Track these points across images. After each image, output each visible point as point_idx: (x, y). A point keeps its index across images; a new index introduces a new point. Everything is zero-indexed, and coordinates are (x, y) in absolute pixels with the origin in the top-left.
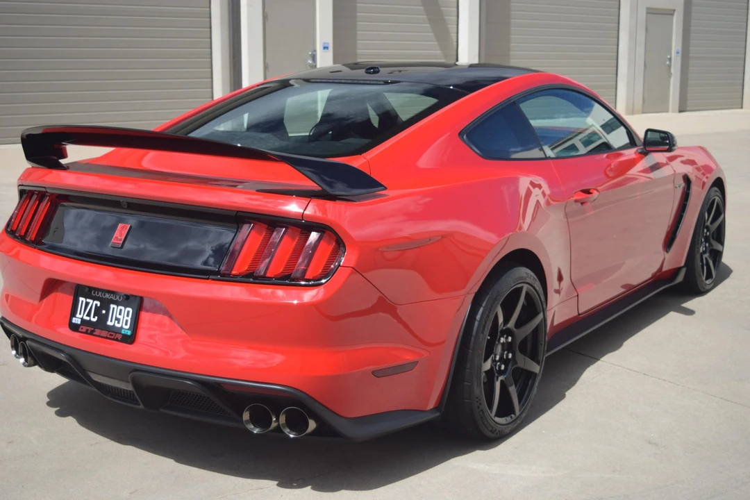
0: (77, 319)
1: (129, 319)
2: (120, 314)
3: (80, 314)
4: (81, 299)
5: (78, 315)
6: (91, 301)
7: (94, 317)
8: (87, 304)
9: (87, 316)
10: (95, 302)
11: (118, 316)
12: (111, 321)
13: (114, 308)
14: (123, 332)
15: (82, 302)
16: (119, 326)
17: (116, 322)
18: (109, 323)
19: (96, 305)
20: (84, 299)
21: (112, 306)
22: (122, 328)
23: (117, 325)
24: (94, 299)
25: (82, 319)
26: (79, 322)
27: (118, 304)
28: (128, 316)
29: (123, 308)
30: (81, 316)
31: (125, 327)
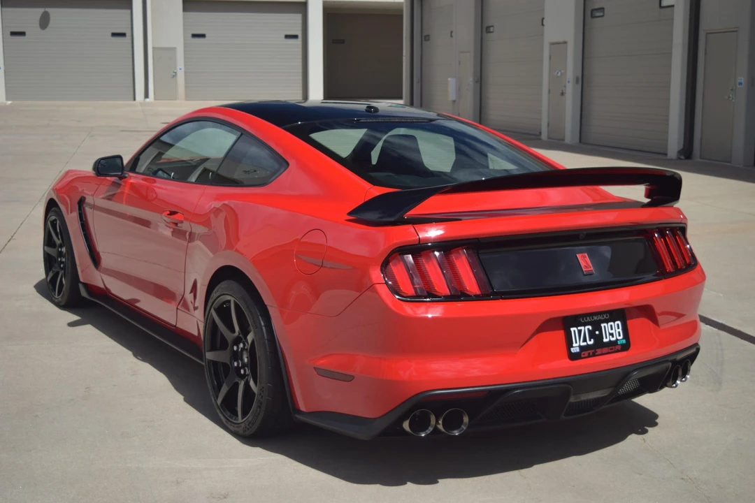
0: (575, 348)
1: (620, 330)
2: (612, 329)
3: (576, 343)
4: (572, 329)
5: (574, 345)
6: (582, 328)
7: (590, 340)
8: (580, 332)
9: (583, 341)
10: (587, 327)
11: (611, 332)
12: (606, 338)
13: (605, 327)
14: (619, 343)
15: (574, 331)
16: (614, 339)
17: (611, 336)
18: (605, 340)
19: (588, 329)
20: (575, 329)
21: (603, 325)
22: (617, 340)
23: (611, 339)
24: (584, 325)
25: (580, 346)
26: (578, 350)
27: (604, 322)
28: (618, 328)
29: (612, 323)
30: (578, 344)
31: (619, 338)
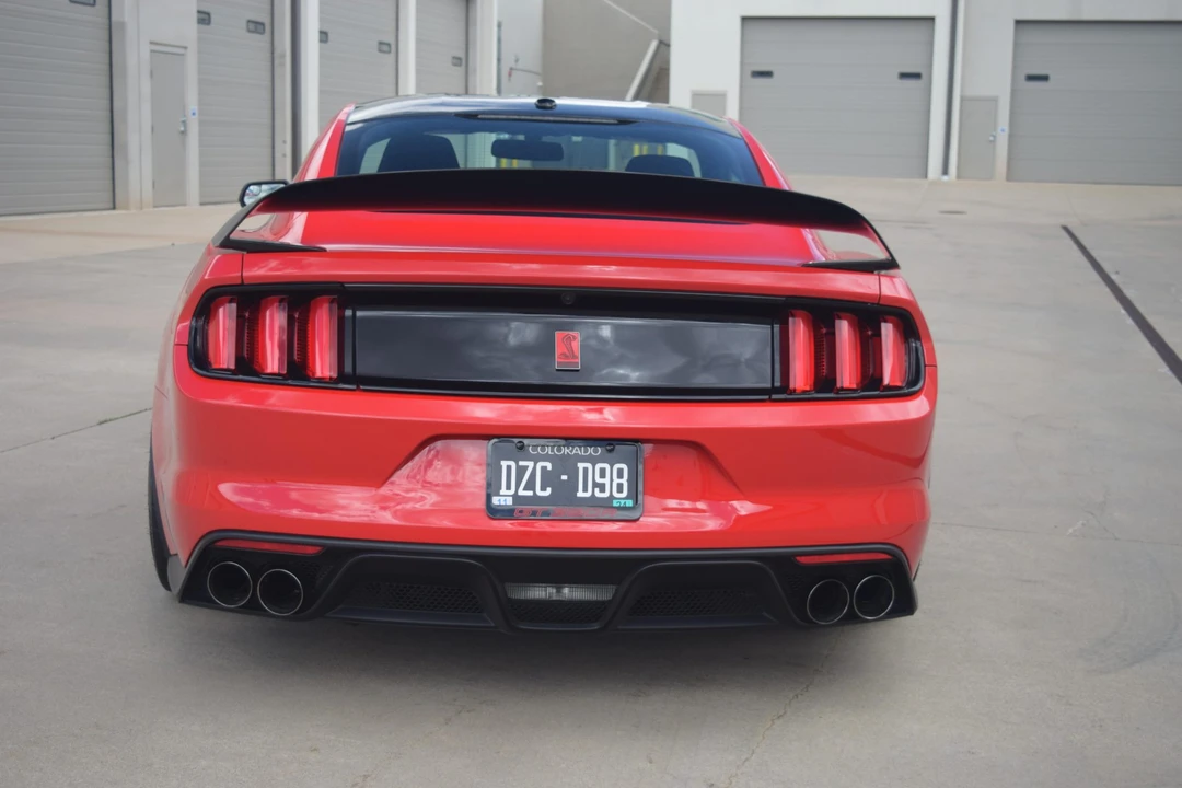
0: (503, 498)
1: (624, 481)
2: (603, 475)
3: (508, 488)
4: (504, 464)
5: (503, 491)
6: (530, 464)
7: (543, 489)
8: (521, 471)
9: (524, 489)
10: (540, 464)
11: (598, 480)
12: (585, 490)
13: (586, 470)
14: (615, 503)
15: (509, 468)
16: (606, 494)
17: (597, 490)
18: (580, 494)
19: (544, 469)
20: (513, 464)
21: (581, 466)
22: (611, 497)
23: (598, 494)
24: (536, 459)
25: (515, 496)
26: (509, 501)
27: (594, 461)
28: (620, 475)
29: (607, 466)
30: (512, 492)
31: (615, 494)
